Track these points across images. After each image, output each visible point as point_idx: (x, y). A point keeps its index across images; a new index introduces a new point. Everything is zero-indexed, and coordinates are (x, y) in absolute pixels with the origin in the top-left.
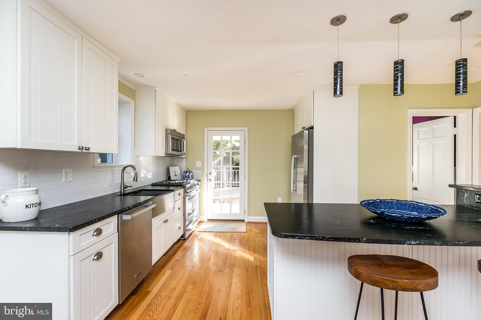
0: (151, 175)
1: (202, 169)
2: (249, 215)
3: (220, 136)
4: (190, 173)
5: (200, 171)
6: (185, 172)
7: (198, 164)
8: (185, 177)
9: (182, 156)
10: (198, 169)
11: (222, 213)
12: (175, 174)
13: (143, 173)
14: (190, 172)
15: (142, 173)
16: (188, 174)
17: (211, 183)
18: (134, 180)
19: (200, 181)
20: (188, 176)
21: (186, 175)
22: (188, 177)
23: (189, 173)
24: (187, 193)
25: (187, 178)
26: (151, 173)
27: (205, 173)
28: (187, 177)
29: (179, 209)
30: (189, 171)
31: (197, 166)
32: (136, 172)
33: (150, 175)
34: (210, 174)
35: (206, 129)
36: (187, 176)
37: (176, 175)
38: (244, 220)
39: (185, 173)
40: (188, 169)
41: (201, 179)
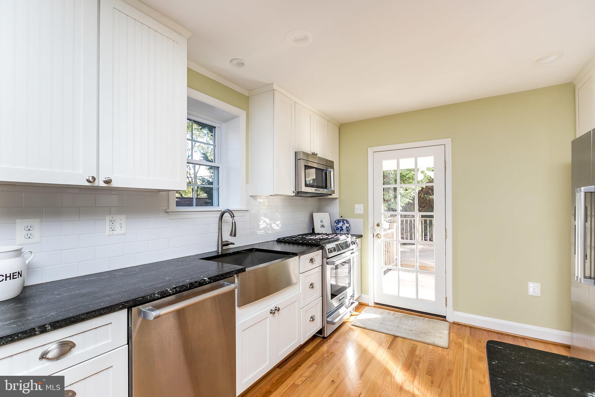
0: (280, 225)
1: (365, 216)
2: (456, 308)
3: (396, 161)
4: (345, 224)
5: (361, 220)
6: (337, 221)
7: (359, 209)
8: (337, 229)
9: (330, 197)
10: (359, 216)
11: (401, 295)
12: (323, 224)
13: (265, 222)
14: (343, 222)
15: (262, 222)
16: (341, 224)
17: (378, 241)
18: (231, 235)
19: (360, 236)
20: (341, 227)
21: (337, 226)
22: (341, 230)
24: (327, 259)
25: (339, 231)
26: (278, 222)
27: (370, 225)
28: (339, 229)
29: (312, 286)
30: (343, 220)
31: (357, 212)
32: (233, 220)
33: (278, 226)
34: (378, 225)
35: (370, 151)
36: (339, 227)
37: (323, 226)
38: (445, 317)
39: (336, 223)
40: (342, 217)
41: (362, 234)
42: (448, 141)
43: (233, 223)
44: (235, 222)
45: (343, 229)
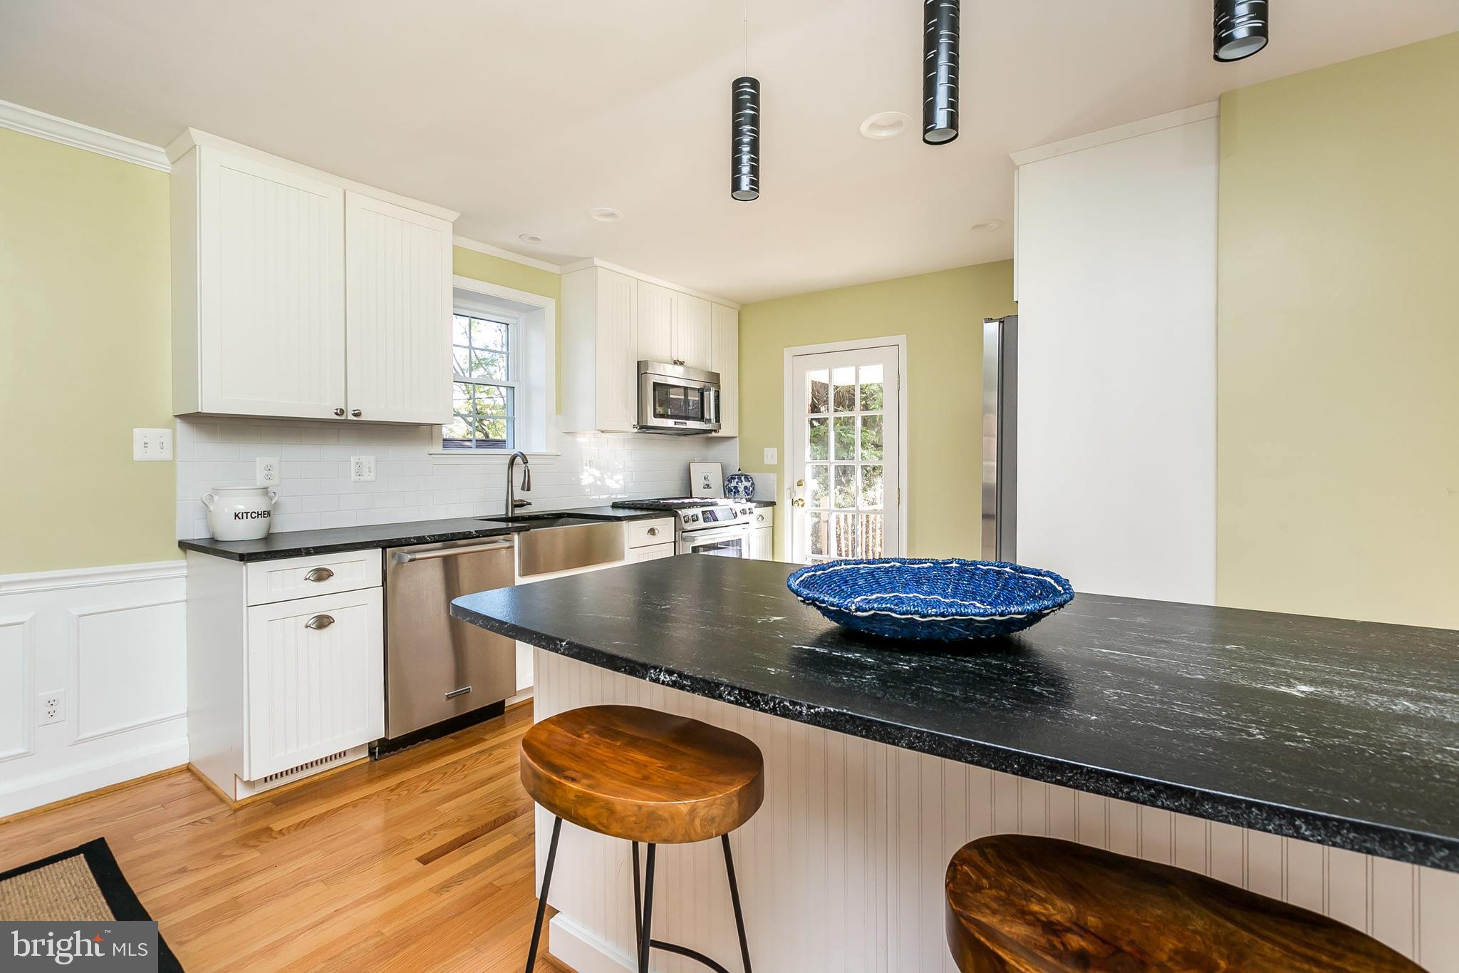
0: (622, 482)
1: (778, 469)
3: (827, 371)
4: (742, 482)
5: (773, 476)
6: (730, 477)
7: (770, 456)
8: (728, 492)
9: (714, 434)
10: (771, 469)
12: (707, 483)
13: (592, 475)
14: (740, 478)
15: (586, 475)
16: (734, 484)
17: (799, 511)
18: (523, 489)
19: (773, 504)
20: (735, 488)
22: (735, 493)
23: (737, 480)
24: (683, 532)
25: (733, 493)
26: (619, 477)
27: (787, 485)
28: (732, 490)
31: (767, 461)
32: (527, 468)
33: (617, 482)
34: (800, 484)
35: (787, 354)
37: (708, 486)
39: (729, 481)
40: (739, 470)
41: (776, 501)
42: (901, 339)
43: (525, 471)
44: (528, 470)
45: (738, 491)
